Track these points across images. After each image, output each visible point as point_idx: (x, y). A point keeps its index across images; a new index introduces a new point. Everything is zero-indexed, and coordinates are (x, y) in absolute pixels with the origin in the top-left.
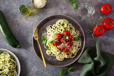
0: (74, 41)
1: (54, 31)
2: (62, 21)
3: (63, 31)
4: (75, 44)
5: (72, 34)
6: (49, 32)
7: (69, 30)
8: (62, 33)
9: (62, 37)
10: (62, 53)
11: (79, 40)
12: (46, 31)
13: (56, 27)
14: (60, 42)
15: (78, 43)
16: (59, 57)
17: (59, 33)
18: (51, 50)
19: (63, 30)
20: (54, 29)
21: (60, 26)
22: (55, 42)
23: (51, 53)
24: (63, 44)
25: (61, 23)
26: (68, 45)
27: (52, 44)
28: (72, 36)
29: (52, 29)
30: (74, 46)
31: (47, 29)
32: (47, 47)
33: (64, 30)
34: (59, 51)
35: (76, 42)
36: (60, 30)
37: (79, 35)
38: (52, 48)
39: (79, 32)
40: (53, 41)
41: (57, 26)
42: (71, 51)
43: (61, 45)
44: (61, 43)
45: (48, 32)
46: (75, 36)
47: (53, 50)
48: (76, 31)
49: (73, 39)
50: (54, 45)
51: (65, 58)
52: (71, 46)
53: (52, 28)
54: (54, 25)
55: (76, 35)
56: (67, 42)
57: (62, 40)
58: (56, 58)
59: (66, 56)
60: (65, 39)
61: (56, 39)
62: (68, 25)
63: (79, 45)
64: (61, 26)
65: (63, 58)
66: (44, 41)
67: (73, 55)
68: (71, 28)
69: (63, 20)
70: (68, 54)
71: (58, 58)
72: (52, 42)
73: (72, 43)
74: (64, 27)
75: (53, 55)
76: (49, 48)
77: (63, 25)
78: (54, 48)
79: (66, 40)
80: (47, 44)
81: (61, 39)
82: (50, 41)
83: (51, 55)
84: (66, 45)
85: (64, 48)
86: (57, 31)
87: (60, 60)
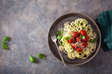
1: (72, 28)
3: (80, 30)
5: (88, 35)
6: (66, 29)
9: (79, 36)
10: (75, 52)
11: (94, 43)
13: (74, 25)
14: (76, 40)
15: (93, 45)
16: (70, 55)
17: (76, 31)
18: (65, 46)
20: (72, 26)
21: (78, 24)
22: (70, 39)
23: (63, 49)
24: (78, 43)
27: (67, 41)
29: (70, 26)
30: (88, 47)
31: (65, 25)
32: (61, 42)
33: (82, 29)
34: (72, 49)
35: (91, 44)
36: (78, 29)
37: (95, 38)
38: (65, 45)
39: (96, 35)
41: (76, 24)
42: (84, 52)
43: (76, 44)
44: (76, 42)
46: (91, 38)
48: (93, 33)
49: (89, 40)
51: (76, 57)
53: (70, 24)
54: (72, 23)
55: (93, 37)
56: (82, 42)
57: (77, 39)
60: (81, 38)
61: (72, 37)
63: (94, 47)
64: (80, 25)
65: (75, 56)
66: (59, 36)
68: (89, 29)
69: (83, 19)
70: (80, 54)
72: (67, 39)
73: (87, 44)
74: (83, 27)
75: (66, 51)
76: (63, 44)
77: (82, 24)
78: (68, 45)
79: (82, 40)
80: (62, 40)
81: (77, 37)
83: (63, 51)
85: (78, 47)
87: (71, 58)
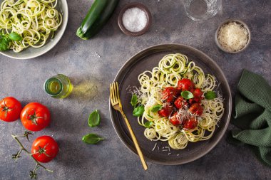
0: (205, 102)
2: (172, 58)
4: (208, 108)
7: (190, 76)
8: (176, 85)
12: (139, 86)
19: (178, 78)
25: (172, 63)
26: (194, 111)
28: (200, 90)
40: (159, 108)
45: (142, 88)
47: (161, 128)
50: (161, 115)
52: (200, 113)
58: (168, 145)
59: (192, 139)
62: (187, 65)
67: (207, 133)
71: (173, 144)
82: (151, 108)
84: (189, 112)
86: (164, 83)
